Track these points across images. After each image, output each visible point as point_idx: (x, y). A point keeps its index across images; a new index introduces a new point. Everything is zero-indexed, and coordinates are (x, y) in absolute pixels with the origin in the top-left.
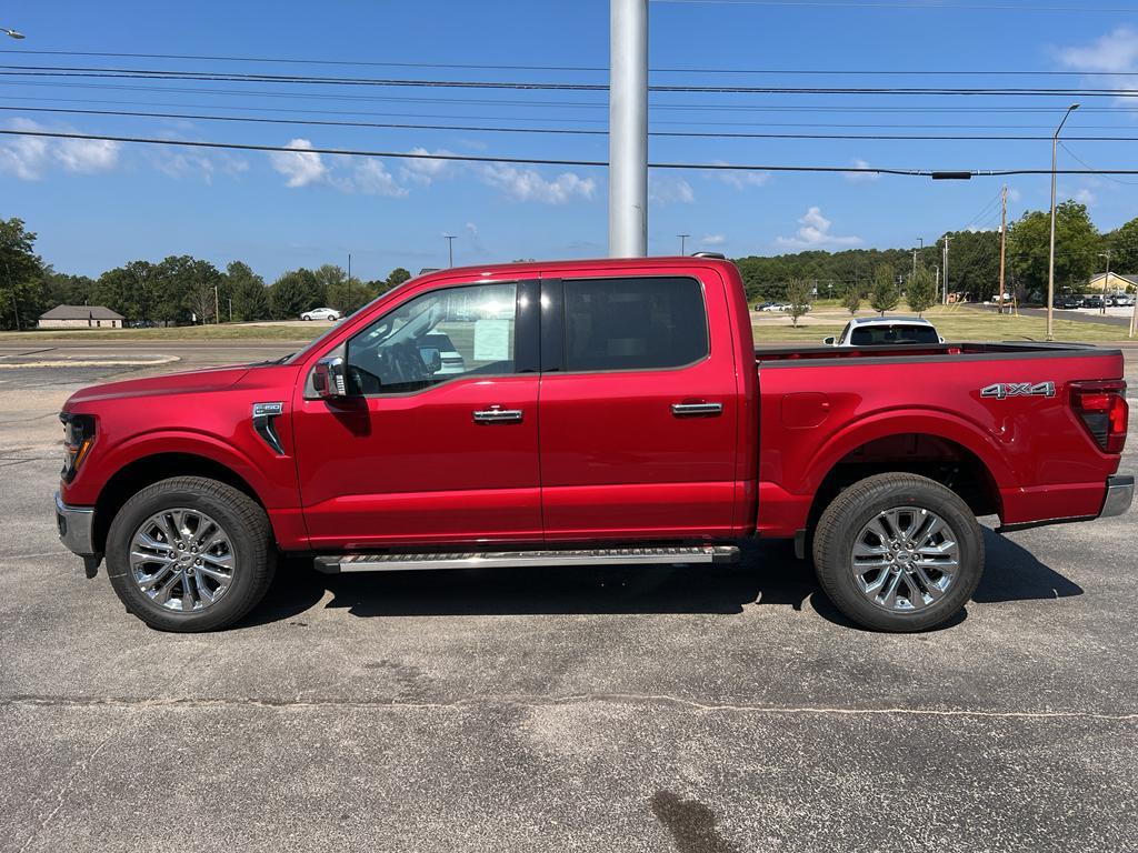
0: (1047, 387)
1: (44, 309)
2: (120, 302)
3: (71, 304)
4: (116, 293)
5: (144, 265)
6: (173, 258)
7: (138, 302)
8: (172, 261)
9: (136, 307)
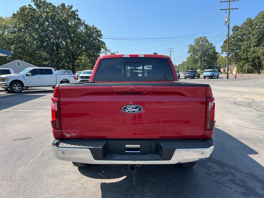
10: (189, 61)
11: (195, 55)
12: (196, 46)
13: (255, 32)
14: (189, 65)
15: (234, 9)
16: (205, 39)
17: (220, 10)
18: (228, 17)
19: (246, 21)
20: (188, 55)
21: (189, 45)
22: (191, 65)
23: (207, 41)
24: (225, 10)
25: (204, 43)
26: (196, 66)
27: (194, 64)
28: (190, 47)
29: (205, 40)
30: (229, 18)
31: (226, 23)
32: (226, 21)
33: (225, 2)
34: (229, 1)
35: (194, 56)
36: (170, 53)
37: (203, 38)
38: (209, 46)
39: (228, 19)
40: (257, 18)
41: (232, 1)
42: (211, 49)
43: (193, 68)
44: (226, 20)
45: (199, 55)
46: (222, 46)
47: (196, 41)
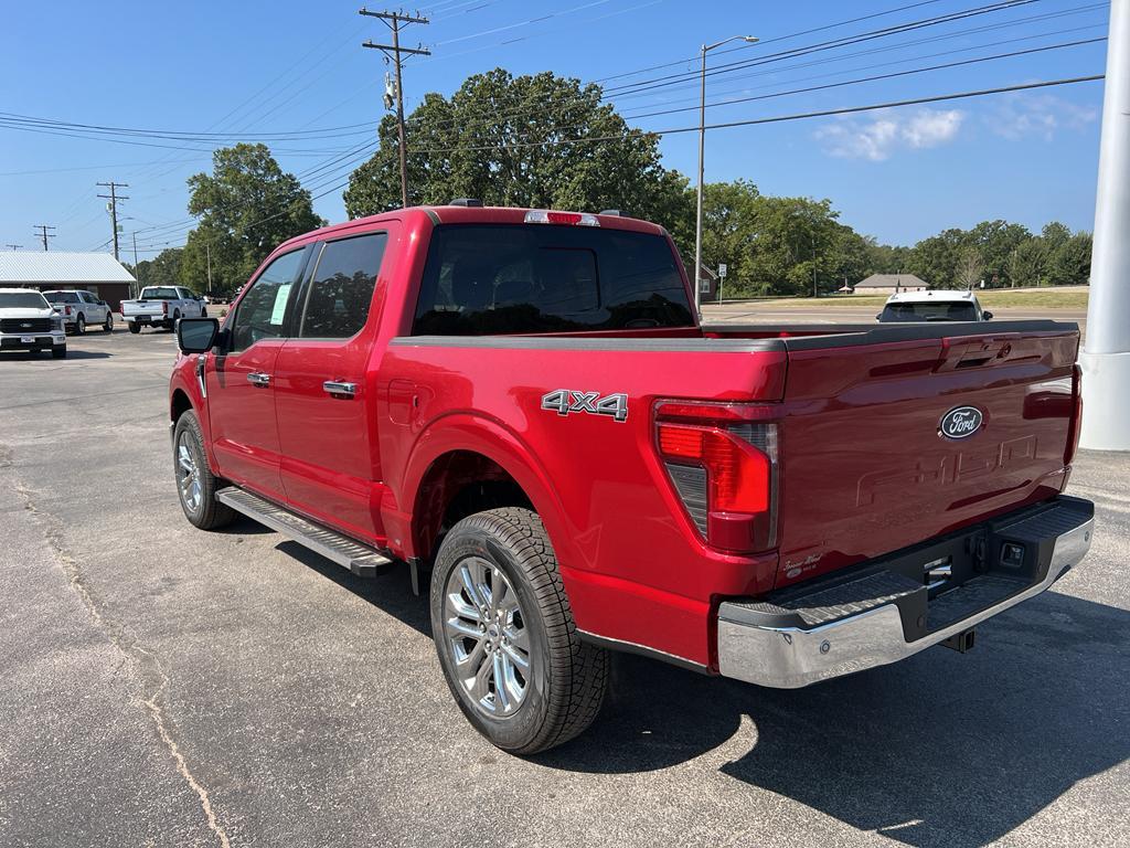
0: (618, 402)
1: (862, 278)
2: (929, 269)
3: (890, 273)
4: (926, 262)
5: (956, 232)
6: (986, 225)
7: (945, 269)
8: (983, 228)
9: (943, 275)
10: (201, 250)
11: (223, 222)
12: (225, 182)
13: (460, 150)
14: (201, 268)
15: (414, 52)
16: (261, 157)
17: (364, 45)
18: (394, 79)
19: (425, 104)
20: (195, 222)
21: (191, 177)
22: (213, 265)
23: (271, 167)
24: (381, 48)
25: (261, 172)
26: (235, 273)
27: (225, 261)
28: (197, 185)
29: (261, 159)
30: (400, 84)
31: (392, 104)
32: (388, 96)
33: (378, 16)
34: (395, 18)
35: (219, 228)
36: (113, 207)
37: (251, 151)
38: (281, 189)
39: (395, 87)
40: (461, 99)
41: (404, 19)
42: (291, 202)
43: (225, 280)
44: (389, 91)
45: (244, 223)
46: (349, 194)
47: (222, 160)
